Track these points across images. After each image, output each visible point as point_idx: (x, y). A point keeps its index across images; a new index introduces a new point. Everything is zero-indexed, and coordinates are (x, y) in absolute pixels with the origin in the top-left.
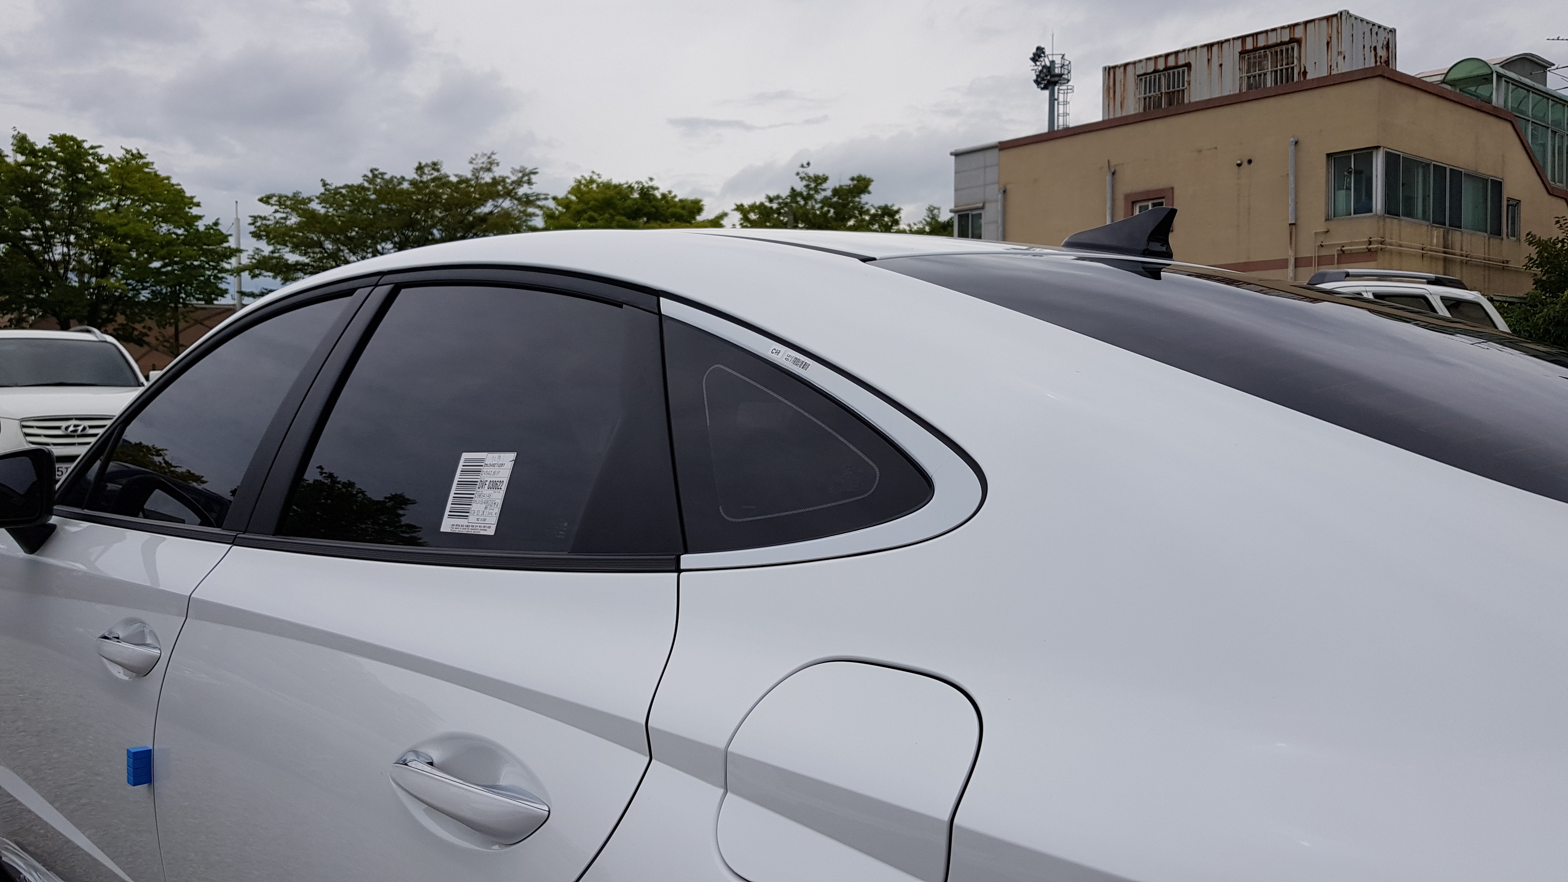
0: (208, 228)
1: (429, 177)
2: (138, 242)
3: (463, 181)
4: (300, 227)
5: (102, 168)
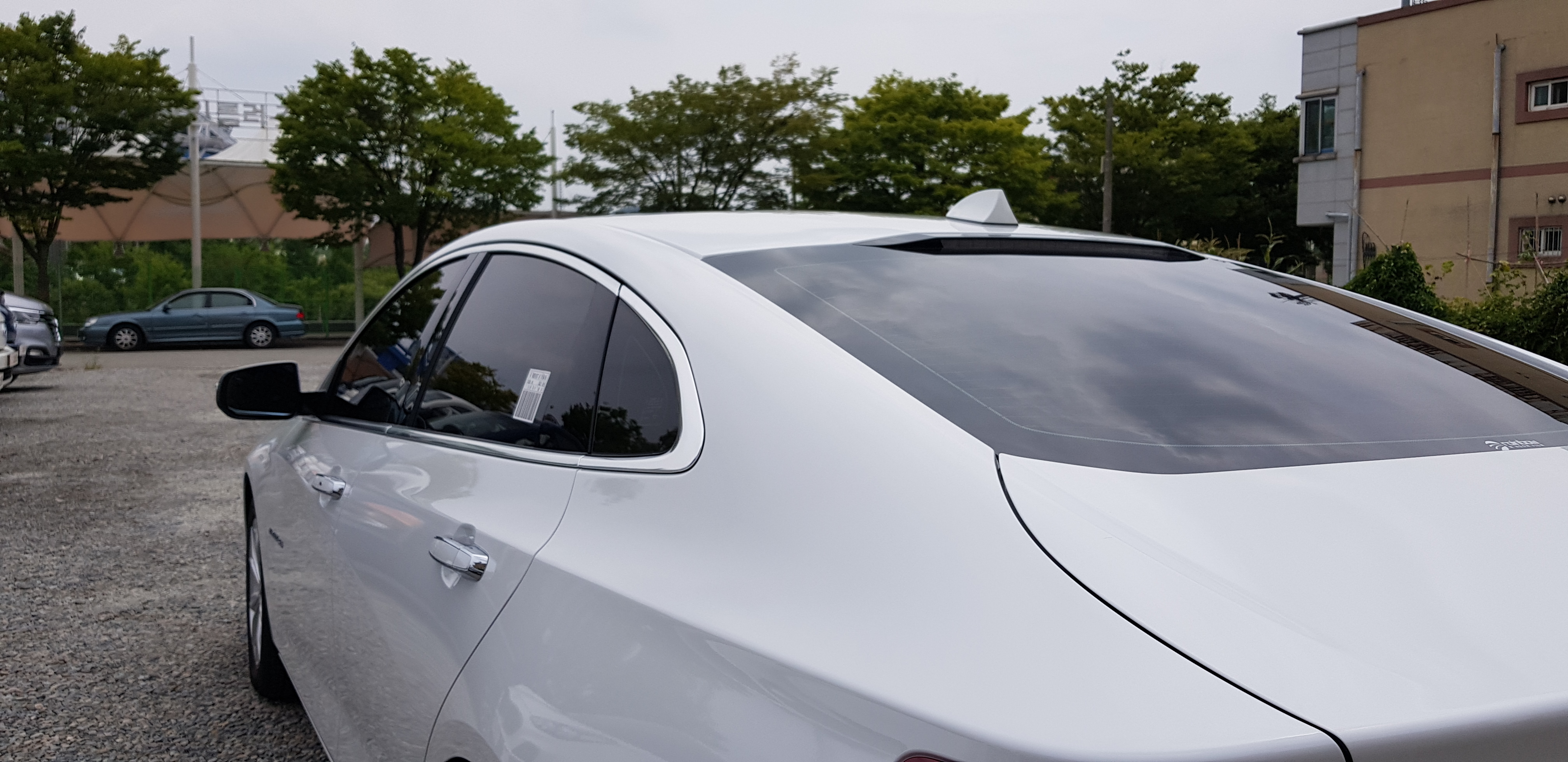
0: (525, 137)
1: (732, 81)
2: (461, 151)
3: (764, 84)
4: (611, 134)
5: (430, 80)
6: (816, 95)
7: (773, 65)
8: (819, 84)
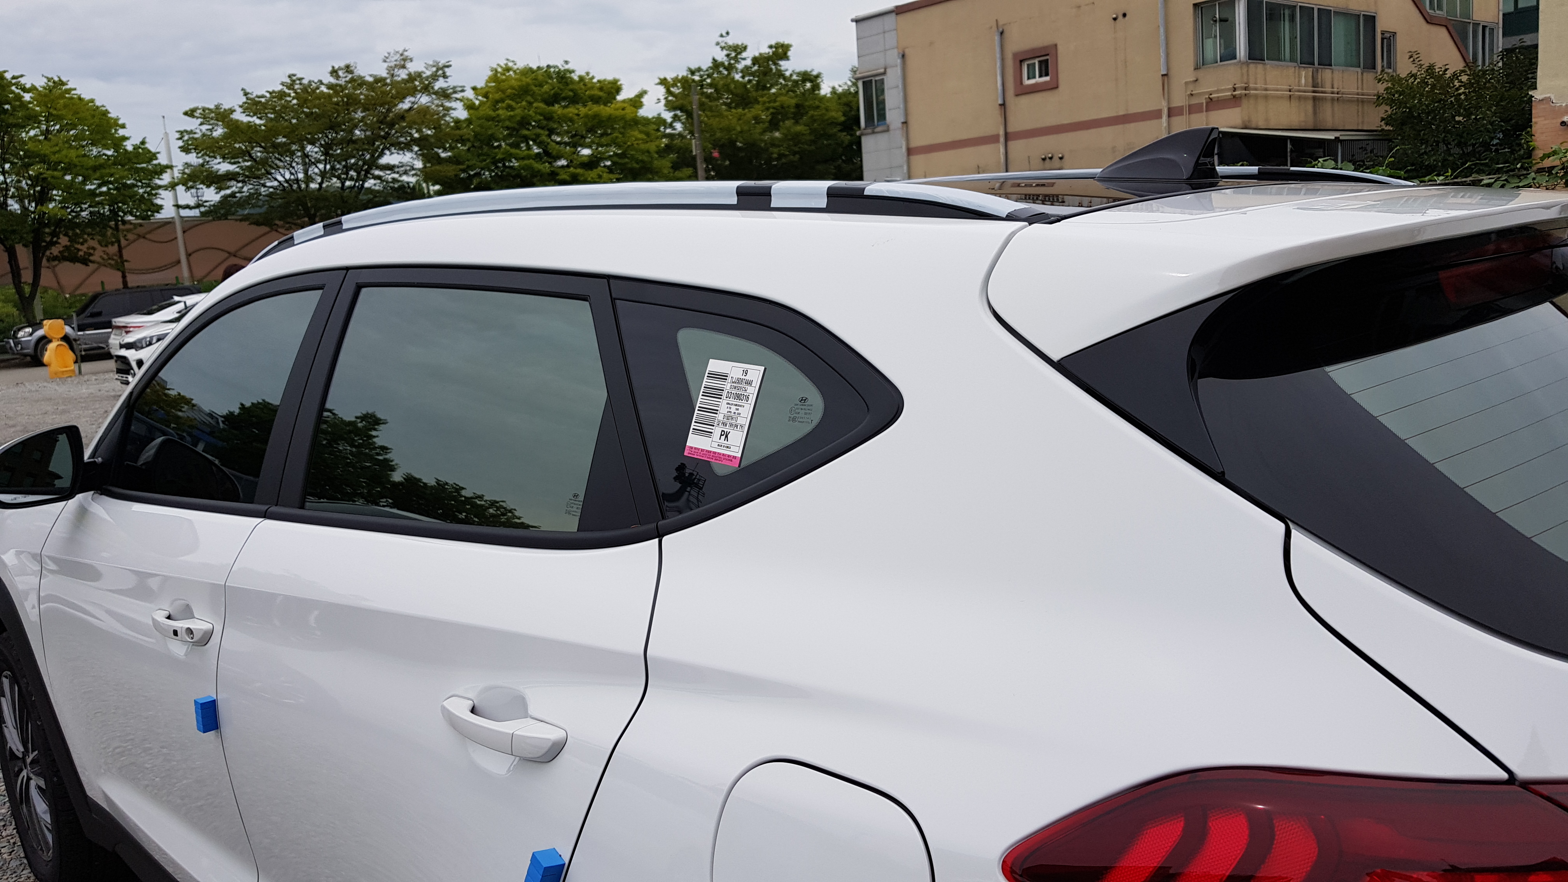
0: (136, 148)
1: (344, 80)
2: (70, 166)
3: (379, 80)
4: (226, 137)
5: (27, 97)
6: (433, 88)
7: (385, 61)
8: (435, 77)
